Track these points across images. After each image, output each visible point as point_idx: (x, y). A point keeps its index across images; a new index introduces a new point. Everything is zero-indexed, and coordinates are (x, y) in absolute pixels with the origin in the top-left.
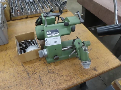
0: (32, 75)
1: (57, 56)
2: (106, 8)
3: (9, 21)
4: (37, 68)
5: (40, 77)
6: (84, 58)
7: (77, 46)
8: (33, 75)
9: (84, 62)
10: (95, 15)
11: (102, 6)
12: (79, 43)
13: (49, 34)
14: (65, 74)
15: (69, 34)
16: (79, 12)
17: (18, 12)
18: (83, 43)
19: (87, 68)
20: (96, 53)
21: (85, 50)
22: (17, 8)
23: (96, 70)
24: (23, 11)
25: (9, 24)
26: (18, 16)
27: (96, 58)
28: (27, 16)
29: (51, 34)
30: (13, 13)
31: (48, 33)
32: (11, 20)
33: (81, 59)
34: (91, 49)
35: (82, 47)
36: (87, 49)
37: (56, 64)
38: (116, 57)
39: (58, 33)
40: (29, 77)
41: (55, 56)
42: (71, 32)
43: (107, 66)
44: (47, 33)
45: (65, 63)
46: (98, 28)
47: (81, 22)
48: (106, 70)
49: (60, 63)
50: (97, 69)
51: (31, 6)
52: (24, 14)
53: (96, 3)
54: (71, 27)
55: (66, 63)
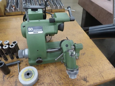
0: (7, 79)
1: (40, 58)
2: (108, 11)
3: (3, 16)
4: (15, 71)
5: (16, 82)
6: (69, 64)
7: (65, 49)
8: (9, 78)
9: (69, 70)
10: (96, 18)
11: (103, 8)
12: (67, 46)
13: (31, 31)
14: (46, 82)
15: (57, 33)
16: (70, 7)
17: (13, 8)
18: (74, 45)
19: (73, 78)
20: (90, 59)
21: (71, 55)
22: (13, 4)
23: (86, 81)
24: (18, 7)
25: (2, 19)
26: (12, 11)
27: (89, 65)
28: (22, 12)
29: (32, 31)
30: (7, 8)
31: (30, 29)
32: (5, 16)
33: (67, 66)
34: (84, 54)
35: (68, 51)
36: (74, 53)
37: (39, 67)
38: (113, 67)
39: (43, 30)
40: (4, 81)
41: (38, 58)
42: (59, 31)
43: (101, 76)
44: (28, 29)
45: (50, 67)
46: (90, 28)
47: (71, 19)
48: (99, 81)
49: (45, 67)
50: (88, 79)
51: (28, 3)
52: (19, 10)
53: (97, 5)
54: (58, 24)
55: (52, 67)
